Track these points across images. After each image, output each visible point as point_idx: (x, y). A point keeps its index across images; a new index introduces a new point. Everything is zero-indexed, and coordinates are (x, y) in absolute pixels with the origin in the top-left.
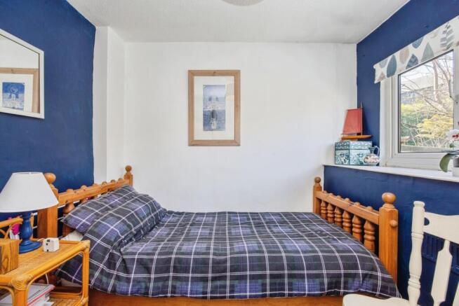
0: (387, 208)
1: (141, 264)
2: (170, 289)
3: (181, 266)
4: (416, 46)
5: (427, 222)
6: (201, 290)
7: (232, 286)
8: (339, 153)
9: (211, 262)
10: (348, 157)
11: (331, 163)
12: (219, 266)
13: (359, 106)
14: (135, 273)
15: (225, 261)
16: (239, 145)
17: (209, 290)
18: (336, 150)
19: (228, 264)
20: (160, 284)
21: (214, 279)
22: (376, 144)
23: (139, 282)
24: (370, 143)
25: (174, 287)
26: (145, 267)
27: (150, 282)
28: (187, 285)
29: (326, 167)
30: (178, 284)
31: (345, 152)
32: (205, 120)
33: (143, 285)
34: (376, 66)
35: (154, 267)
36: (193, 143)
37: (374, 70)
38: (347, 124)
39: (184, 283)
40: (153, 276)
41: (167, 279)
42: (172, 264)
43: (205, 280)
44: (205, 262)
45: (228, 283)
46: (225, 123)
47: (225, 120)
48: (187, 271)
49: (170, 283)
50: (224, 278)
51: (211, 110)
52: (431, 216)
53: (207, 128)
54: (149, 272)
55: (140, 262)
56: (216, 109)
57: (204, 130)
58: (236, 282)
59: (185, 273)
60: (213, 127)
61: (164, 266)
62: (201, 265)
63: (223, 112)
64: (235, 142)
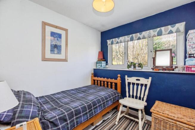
0: (119, 78)
1: (61, 120)
2: (76, 124)
3: (78, 112)
4: (118, 39)
5: (128, 80)
6: (86, 118)
7: (95, 111)
8: (98, 65)
9: (87, 106)
10: (101, 66)
11: (95, 68)
12: (90, 107)
13: (101, 51)
14: (61, 125)
15: (91, 104)
16: (67, 61)
17: (89, 116)
18: (97, 64)
19: (92, 105)
20: (72, 124)
21: (89, 112)
22: (107, 62)
23: (64, 127)
24: (105, 62)
25: (77, 122)
26: (63, 120)
27: (68, 125)
28: (82, 118)
29: (94, 69)
30: (78, 120)
31: (100, 64)
32: (51, 48)
33: (66, 127)
34: (108, 41)
35: (67, 118)
36: (44, 59)
37: (107, 42)
38: (99, 56)
39: (80, 118)
40: (69, 122)
41: (73, 120)
42: (74, 113)
43: (86, 113)
44: (85, 107)
45: (93, 111)
46: (61, 51)
47: (61, 50)
48: (80, 113)
49: (75, 121)
50: (92, 110)
51: (55, 44)
52: (129, 78)
53: (52, 52)
54: (67, 121)
55: (60, 119)
56: (57, 44)
57: (51, 53)
58: (95, 110)
59: (80, 114)
60: (55, 52)
61: (71, 115)
62: (84, 109)
63: (60, 46)
64: (65, 60)
